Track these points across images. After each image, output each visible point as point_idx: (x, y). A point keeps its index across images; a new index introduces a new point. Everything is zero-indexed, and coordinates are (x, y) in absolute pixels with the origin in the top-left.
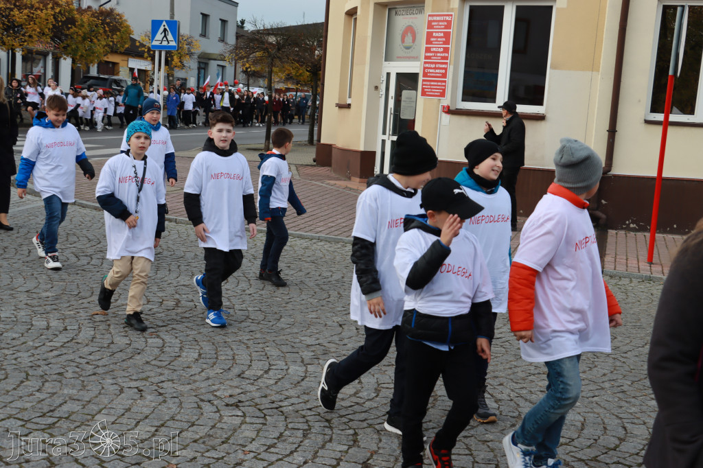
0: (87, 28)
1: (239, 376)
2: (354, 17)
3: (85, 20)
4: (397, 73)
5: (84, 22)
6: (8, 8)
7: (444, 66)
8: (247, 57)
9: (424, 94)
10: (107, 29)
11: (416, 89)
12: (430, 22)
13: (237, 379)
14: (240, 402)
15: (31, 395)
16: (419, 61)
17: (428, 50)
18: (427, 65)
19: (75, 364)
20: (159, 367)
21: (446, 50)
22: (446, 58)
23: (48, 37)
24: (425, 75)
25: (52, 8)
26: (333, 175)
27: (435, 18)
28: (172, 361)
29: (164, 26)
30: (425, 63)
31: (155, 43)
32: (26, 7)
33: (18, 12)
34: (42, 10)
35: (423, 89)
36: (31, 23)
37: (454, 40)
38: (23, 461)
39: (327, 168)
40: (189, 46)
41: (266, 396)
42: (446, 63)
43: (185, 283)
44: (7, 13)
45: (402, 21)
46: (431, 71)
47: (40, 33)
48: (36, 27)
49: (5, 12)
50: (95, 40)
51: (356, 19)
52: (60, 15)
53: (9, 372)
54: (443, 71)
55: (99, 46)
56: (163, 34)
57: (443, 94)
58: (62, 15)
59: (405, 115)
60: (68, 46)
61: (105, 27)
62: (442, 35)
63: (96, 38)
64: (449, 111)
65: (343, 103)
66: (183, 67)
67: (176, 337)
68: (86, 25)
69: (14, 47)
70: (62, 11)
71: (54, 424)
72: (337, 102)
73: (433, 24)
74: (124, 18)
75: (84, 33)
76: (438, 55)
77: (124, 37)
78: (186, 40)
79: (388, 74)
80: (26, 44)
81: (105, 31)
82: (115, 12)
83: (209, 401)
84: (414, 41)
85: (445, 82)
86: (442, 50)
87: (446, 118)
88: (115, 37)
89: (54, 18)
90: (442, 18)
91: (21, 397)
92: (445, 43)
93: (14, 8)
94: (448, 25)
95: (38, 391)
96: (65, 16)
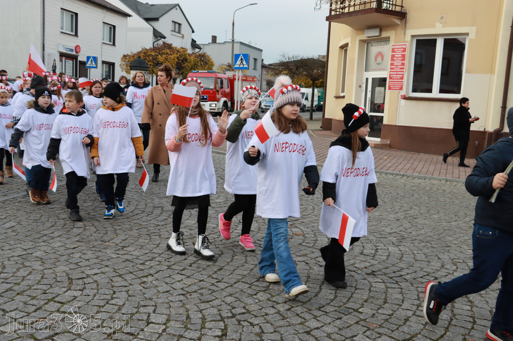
0: (193, 64)
1: (361, 253)
2: (345, 49)
3: (192, 59)
4: (373, 79)
6: (156, 55)
7: (401, 73)
9: (390, 88)
10: (202, 63)
11: (384, 86)
12: (393, 49)
13: (362, 256)
14: (373, 272)
15: (243, 266)
16: (386, 70)
17: (392, 64)
18: (392, 73)
19: (258, 245)
20: (309, 247)
21: (403, 64)
22: (403, 69)
24: (390, 78)
25: (177, 54)
26: (334, 135)
27: (396, 47)
28: (315, 243)
29: (241, 57)
30: (391, 71)
31: (236, 66)
32: (164, 54)
33: (160, 57)
34: (172, 55)
35: (389, 86)
37: (408, 59)
38: (264, 314)
39: (329, 131)
41: (387, 268)
42: (403, 71)
44: (156, 57)
45: (375, 49)
46: (394, 76)
49: (154, 57)
51: (347, 50)
52: (180, 57)
53: (222, 250)
54: (401, 76)
56: (241, 61)
57: (401, 89)
59: (378, 101)
60: (183, 72)
62: (401, 56)
64: (405, 98)
65: (338, 95)
67: (308, 228)
68: (192, 61)
70: (181, 55)
71: (268, 286)
72: (335, 95)
73: (395, 50)
74: (211, 57)
76: (398, 67)
79: (367, 79)
81: (201, 65)
82: (207, 54)
83: (354, 271)
84: (382, 60)
85: (402, 82)
86: (400, 64)
87: (403, 102)
89: (177, 58)
90: (400, 47)
91: (238, 267)
92: (402, 60)
93: (158, 55)
94: (404, 50)
95: (246, 262)
96: (183, 57)
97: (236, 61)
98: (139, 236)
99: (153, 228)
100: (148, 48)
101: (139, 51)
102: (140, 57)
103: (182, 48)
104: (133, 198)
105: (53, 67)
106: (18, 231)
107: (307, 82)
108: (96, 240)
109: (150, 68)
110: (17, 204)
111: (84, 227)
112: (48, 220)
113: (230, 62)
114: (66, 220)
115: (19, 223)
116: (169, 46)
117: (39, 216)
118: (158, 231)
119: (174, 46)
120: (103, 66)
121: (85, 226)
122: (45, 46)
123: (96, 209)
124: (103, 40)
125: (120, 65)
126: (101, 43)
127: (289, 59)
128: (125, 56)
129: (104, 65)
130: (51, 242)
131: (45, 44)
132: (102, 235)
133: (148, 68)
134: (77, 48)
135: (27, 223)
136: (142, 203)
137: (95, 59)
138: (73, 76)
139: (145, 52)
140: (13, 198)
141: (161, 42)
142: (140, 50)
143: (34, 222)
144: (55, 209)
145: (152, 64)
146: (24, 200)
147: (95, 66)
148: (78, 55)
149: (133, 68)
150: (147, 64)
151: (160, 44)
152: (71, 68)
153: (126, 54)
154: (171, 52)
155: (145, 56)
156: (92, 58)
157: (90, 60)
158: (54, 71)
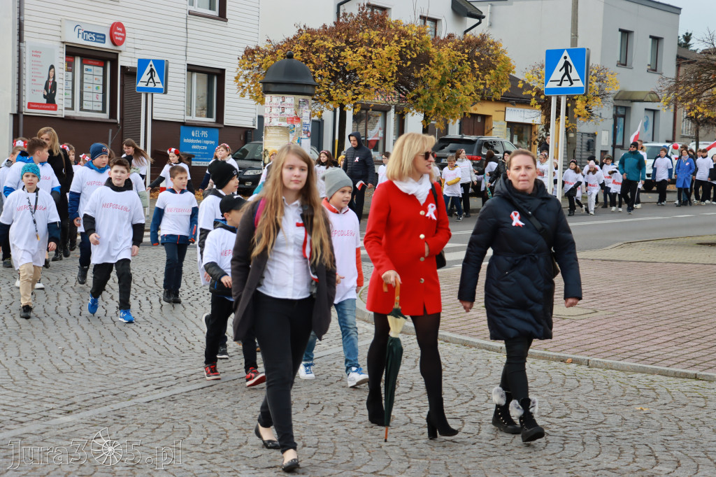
0: (448, 67)
3: (444, 54)
5: (442, 58)
6: (337, 48)
8: (698, 95)
10: (476, 66)
23: (391, 84)
25: (398, 42)
29: (565, 58)
31: (551, 85)
32: (362, 43)
33: (351, 52)
34: (383, 46)
36: (369, 66)
40: (600, 83)
43: (609, 466)
44: (336, 55)
47: (380, 79)
48: (374, 72)
49: (333, 53)
50: (458, 84)
52: (408, 51)
55: (465, 91)
56: (564, 71)
58: (411, 50)
60: (419, 95)
61: (473, 63)
63: (460, 80)
66: (590, 115)
68: (445, 62)
69: (344, 103)
70: (412, 46)
75: (444, 74)
77: (501, 76)
78: (595, 75)
80: (360, 97)
82: (490, 39)
88: (487, 77)
89: (400, 55)
93: (345, 47)
96: (415, 51)
97: (550, 67)
100: (316, 25)
101: (291, 37)
102: (290, 56)
105: (46, 88)
109: (319, 85)
120: (190, 80)
122: (26, 28)
124: (192, 4)
125: (237, 78)
126: (184, 14)
128: (250, 53)
129: (195, 75)
131: (26, 23)
133: (314, 86)
134: (117, 28)
137: (161, 67)
138: (104, 111)
139: (308, 39)
141: (352, 9)
142: (291, 33)
147: (160, 86)
148: (120, 51)
149: (272, 88)
150: (314, 73)
151: (351, 14)
152: (97, 88)
153: (253, 48)
154: (381, 39)
155: (307, 52)
156: (151, 63)
157: (148, 69)
158: (50, 98)
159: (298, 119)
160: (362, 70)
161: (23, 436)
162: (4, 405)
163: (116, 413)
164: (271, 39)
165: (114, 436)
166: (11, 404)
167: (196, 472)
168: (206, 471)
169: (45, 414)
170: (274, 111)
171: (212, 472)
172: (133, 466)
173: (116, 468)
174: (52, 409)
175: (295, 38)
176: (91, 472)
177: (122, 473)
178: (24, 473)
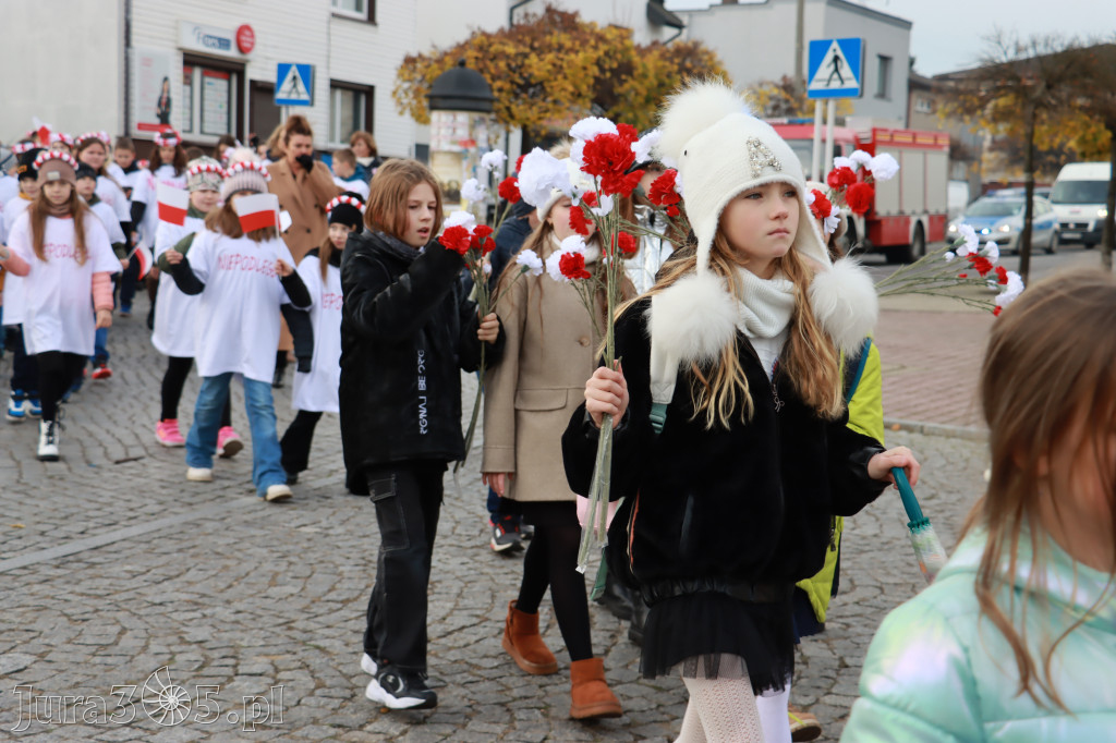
0: (655, 83)
3: (650, 66)
5: (647, 69)
6: (520, 54)
23: (587, 100)
25: (596, 48)
29: (835, 50)
31: (815, 85)
32: (550, 48)
33: (536, 60)
34: (577, 52)
44: (519, 63)
47: (572, 94)
48: (566, 84)
49: (515, 60)
52: (607, 60)
56: (832, 67)
58: (610, 57)
68: (651, 74)
69: (529, 123)
70: (611, 52)
75: (648, 90)
89: (597, 64)
93: (530, 53)
96: (617, 59)
97: (814, 65)
98: (469, 710)
99: (521, 682)
100: (492, 28)
101: (462, 41)
102: (462, 64)
103: (616, 27)
104: (447, 568)
105: (160, 104)
106: (38, 686)
107: (1089, 137)
108: (315, 722)
109: (498, 100)
110: (36, 588)
111: (271, 671)
112: (145, 648)
113: (791, 72)
114: (208, 645)
115: (42, 656)
116: (569, 22)
117: (116, 629)
118: (540, 693)
119: (585, 18)
120: (333, 97)
121: (277, 670)
122: (135, 29)
123: (314, 609)
124: (334, 3)
125: (394, 93)
126: (325, 16)
127: (1018, 50)
128: (410, 61)
129: (338, 94)
130: (153, 727)
131: (134, 24)
132: (336, 703)
133: (492, 100)
134: (244, 31)
135: (71, 658)
136: (477, 587)
137: (307, 73)
139: (483, 45)
140: (25, 568)
141: (537, 8)
142: (462, 36)
143: (94, 655)
144: (170, 608)
145: (507, 86)
146: (60, 572)
147: (305, 97)
148: (248, 61)
149: (440, 103)
150: (490, 86)
151: (535, 15)
152: (221, 107)
153: (414, 54)
154: (574, 44)
155: (483, 59)
156: (294, 68)
157: (289, 76)
158: (164, 118)
159: (473, 142)
160: (549, 81)
161: (199, 522)
162: (162, 480)
163: (317, 492)
164: (437, 43)
165: (324, 523)
166: (171, 480)
167: (459, 574)
168: (472, 572)
169: (221, 493)
170: (443, 131)
171: (482, 574)
172: (365, 565)
173: (341, 569)
174: (228, 487)
175: (467, 43)
176: (308, 573)
177: (352, 575)
178: (214, 573)
